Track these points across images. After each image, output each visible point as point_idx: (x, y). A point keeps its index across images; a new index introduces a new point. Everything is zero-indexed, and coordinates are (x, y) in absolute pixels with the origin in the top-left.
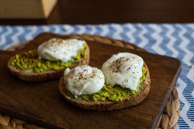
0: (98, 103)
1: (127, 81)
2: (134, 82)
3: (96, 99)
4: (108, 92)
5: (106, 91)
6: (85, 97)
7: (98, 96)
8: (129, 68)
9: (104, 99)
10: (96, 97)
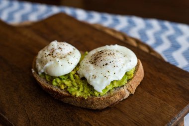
0: (54, 89)
1: (95, 78)
2: (102, 81)
3: (54, 83)
4: (72, 81)
5: (71, 80)
6: (47, 77)
7: (59, 81)
8: (106, 64)
9: (63, 87)
10: (56, 82)
